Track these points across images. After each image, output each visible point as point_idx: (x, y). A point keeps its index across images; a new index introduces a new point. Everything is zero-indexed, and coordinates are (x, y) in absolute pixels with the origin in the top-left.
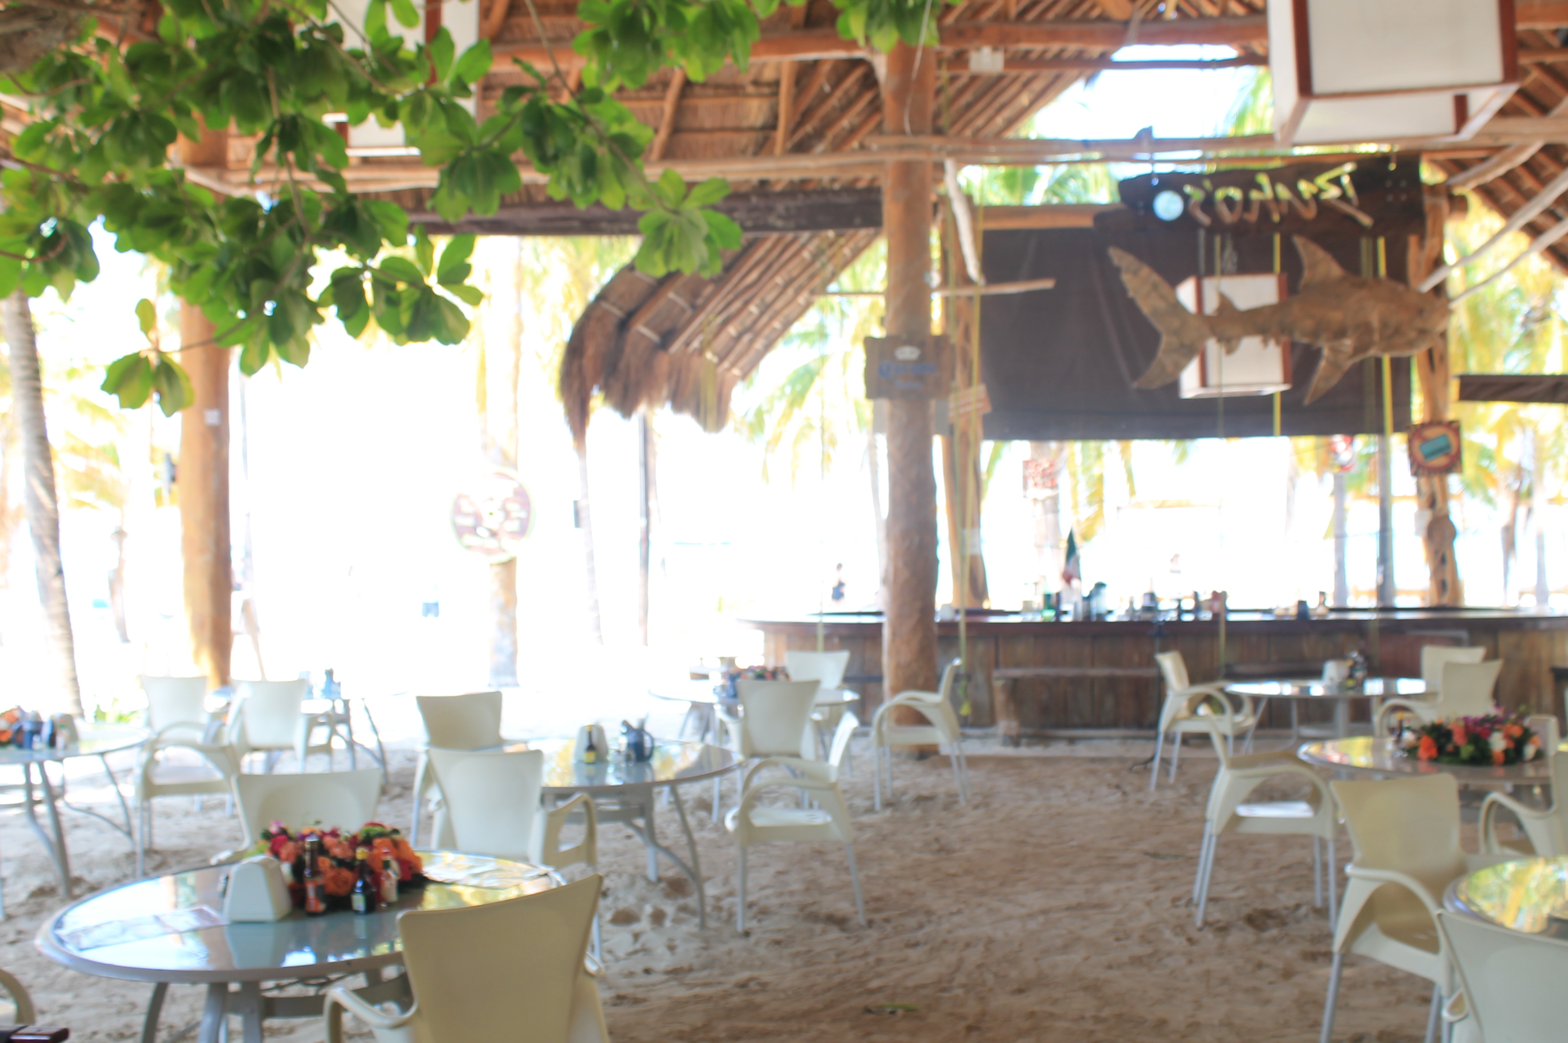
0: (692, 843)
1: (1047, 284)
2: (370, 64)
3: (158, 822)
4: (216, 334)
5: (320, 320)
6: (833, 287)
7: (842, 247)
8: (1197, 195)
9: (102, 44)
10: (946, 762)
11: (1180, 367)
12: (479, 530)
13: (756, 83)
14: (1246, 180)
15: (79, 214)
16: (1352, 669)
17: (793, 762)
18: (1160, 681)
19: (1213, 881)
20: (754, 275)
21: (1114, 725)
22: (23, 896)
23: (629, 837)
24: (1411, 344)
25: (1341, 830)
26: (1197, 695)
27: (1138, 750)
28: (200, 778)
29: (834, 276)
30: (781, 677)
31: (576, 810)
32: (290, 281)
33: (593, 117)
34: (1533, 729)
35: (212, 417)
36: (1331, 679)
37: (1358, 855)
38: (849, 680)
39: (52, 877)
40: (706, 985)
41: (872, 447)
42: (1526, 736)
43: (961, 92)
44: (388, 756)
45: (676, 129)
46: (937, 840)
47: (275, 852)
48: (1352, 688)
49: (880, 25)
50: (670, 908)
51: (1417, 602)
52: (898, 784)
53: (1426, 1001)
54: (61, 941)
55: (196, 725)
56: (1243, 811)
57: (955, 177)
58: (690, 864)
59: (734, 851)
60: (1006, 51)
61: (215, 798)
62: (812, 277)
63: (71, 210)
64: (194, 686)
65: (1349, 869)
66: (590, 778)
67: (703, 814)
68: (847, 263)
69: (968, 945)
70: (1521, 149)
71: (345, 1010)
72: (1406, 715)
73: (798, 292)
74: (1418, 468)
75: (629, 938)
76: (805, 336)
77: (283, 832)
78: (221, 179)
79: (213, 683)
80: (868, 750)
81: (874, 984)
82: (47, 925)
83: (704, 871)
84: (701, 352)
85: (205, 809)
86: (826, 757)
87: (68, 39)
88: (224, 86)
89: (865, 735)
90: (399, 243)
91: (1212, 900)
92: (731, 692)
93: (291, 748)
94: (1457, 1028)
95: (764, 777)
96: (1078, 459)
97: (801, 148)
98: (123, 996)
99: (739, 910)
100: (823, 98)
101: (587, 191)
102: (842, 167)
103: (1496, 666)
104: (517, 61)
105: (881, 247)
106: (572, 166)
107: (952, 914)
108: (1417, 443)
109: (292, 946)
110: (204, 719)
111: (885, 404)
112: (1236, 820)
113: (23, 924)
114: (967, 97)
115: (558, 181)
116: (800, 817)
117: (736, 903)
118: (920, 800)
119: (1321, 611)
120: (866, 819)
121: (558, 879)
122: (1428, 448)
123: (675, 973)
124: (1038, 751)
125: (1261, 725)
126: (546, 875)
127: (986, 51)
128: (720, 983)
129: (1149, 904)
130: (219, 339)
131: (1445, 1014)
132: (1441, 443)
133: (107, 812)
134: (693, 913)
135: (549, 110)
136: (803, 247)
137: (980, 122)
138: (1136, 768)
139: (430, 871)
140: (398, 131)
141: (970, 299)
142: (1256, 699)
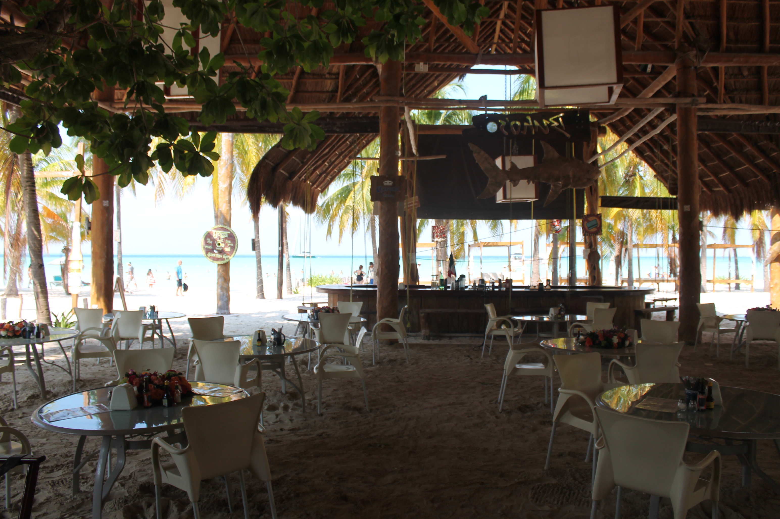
0: (300, 378)
1: (444, 157)
2: (174, 61)
3: (81, 368)
4: (109, 170)
5: (153, 165)
6: (359, 156)
7: (362, 140)
8: (503, 123)
9: (64, 50)
10: (401, 346)
11: (497, 191)
12: (215, 251)
13: (330, 73)
14: (523, 118)
15: (53, 119)
16: (560, 311)
17: (340, 346)
18: (486, 314)
19: (506, 394)
20: (327, 150)
21: (467, 332)
22: (26, 399)
23: (274, 375)
24: (584, 184)
25: (556, 374)
26: (500, 320)
27: (476, 342)
28: (100, 351)
29: (359, 151)
30: (336, 312)
31: (253, 365)
32: (140, 149)
33: (265, 85)
34: (628, 335)
35: (106, 203)
36: (552, 314)
37: (563, 384)
38: (363, 313)
39: (37, 391)
40: (305, 435)
41: (373, 220)
42: (626, 337)
43: (411, 80)
44: (176, 342)
45: (297, 91)
46: (397, 377)
47: (131, 382)
48: (560, 318)
49: (381, 53)
50: (291, 405)
51: (583, 284)
52: (382, 354)
53: (587, 440)
54: (42, 418)
55: (98, 329)
56: (518, 366)
57: (409, 113)
58: (299, 386)
59: (316, 381)
60: (429, 64)
61: (105, 359)
62: (350, 152)
63: (49, 117)
64: (97, 312)
65: (559, 390)
66: (259, 352)
67: (304, 366)
68: (364, 147)
69: (409, 419)
70: (626, 110)
71: (160, 446)
72: (581, 328)
73: (344, 158)
74: (585, 233)
75: (274, 416)
76: (346, 175)
77: (134, 373)
78: (111, 106)
79: (105, 312)
80: (371, 342)
81: (373, 435)
82: (36, 411)
83: (305, 390)
84: (305, 181)
85: (101, 363)
86: (354, 344)
87: (49, 47)
88: (114, 69)
89: (370, 335)
90: (185, 134)
91: (505, 401)
92: (316, 318)
93: (138, 339)
94: (600, 452)
95: (329, 352)
96: (455, 225)
97: (347, 100)
98: (67, 440)
99: (318, 405)
100: (356, 80)
101: (262, 115)
102: (363, 108)
103: (614, 310)
104: (235, 62)
105: (378, 140)
106: (257, 105)
107: (403, 407)
108: (585, 222)
109: (138, 420)
110: (101, 327)
111: (379, 203)
112: (516, 370)
113: (25, 410)
114: (413, 82)
115: (251, 111)
116: (343, 368)
117: (317, 402)
118: (391, 361)
119: (548, 287)
120: (369, 369)
121: (246, 394)
122: (589, 225)
123: (293, 430)
124: (437, 342)
125: (524, 332)
126: (242, 391)
127: (422, 64)
128: (311, 434)
129: (481, 403)
130: (110, 172)
131: (596, 446)
132: (594, 222)
133: (60, 364)
134: (300, 406)
135: (248, 81)
136: (347, 139)
137: (418, 92)
138: (475, 349)
139: (195, 390)
140: (185, 89)
141: (413, 161)
142: (523, 322)
